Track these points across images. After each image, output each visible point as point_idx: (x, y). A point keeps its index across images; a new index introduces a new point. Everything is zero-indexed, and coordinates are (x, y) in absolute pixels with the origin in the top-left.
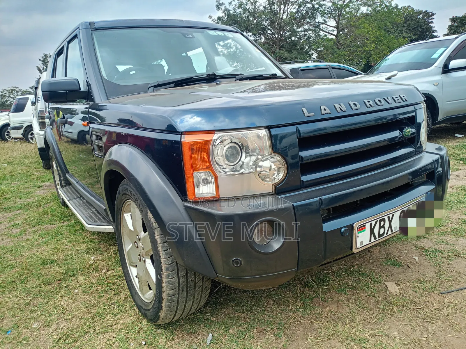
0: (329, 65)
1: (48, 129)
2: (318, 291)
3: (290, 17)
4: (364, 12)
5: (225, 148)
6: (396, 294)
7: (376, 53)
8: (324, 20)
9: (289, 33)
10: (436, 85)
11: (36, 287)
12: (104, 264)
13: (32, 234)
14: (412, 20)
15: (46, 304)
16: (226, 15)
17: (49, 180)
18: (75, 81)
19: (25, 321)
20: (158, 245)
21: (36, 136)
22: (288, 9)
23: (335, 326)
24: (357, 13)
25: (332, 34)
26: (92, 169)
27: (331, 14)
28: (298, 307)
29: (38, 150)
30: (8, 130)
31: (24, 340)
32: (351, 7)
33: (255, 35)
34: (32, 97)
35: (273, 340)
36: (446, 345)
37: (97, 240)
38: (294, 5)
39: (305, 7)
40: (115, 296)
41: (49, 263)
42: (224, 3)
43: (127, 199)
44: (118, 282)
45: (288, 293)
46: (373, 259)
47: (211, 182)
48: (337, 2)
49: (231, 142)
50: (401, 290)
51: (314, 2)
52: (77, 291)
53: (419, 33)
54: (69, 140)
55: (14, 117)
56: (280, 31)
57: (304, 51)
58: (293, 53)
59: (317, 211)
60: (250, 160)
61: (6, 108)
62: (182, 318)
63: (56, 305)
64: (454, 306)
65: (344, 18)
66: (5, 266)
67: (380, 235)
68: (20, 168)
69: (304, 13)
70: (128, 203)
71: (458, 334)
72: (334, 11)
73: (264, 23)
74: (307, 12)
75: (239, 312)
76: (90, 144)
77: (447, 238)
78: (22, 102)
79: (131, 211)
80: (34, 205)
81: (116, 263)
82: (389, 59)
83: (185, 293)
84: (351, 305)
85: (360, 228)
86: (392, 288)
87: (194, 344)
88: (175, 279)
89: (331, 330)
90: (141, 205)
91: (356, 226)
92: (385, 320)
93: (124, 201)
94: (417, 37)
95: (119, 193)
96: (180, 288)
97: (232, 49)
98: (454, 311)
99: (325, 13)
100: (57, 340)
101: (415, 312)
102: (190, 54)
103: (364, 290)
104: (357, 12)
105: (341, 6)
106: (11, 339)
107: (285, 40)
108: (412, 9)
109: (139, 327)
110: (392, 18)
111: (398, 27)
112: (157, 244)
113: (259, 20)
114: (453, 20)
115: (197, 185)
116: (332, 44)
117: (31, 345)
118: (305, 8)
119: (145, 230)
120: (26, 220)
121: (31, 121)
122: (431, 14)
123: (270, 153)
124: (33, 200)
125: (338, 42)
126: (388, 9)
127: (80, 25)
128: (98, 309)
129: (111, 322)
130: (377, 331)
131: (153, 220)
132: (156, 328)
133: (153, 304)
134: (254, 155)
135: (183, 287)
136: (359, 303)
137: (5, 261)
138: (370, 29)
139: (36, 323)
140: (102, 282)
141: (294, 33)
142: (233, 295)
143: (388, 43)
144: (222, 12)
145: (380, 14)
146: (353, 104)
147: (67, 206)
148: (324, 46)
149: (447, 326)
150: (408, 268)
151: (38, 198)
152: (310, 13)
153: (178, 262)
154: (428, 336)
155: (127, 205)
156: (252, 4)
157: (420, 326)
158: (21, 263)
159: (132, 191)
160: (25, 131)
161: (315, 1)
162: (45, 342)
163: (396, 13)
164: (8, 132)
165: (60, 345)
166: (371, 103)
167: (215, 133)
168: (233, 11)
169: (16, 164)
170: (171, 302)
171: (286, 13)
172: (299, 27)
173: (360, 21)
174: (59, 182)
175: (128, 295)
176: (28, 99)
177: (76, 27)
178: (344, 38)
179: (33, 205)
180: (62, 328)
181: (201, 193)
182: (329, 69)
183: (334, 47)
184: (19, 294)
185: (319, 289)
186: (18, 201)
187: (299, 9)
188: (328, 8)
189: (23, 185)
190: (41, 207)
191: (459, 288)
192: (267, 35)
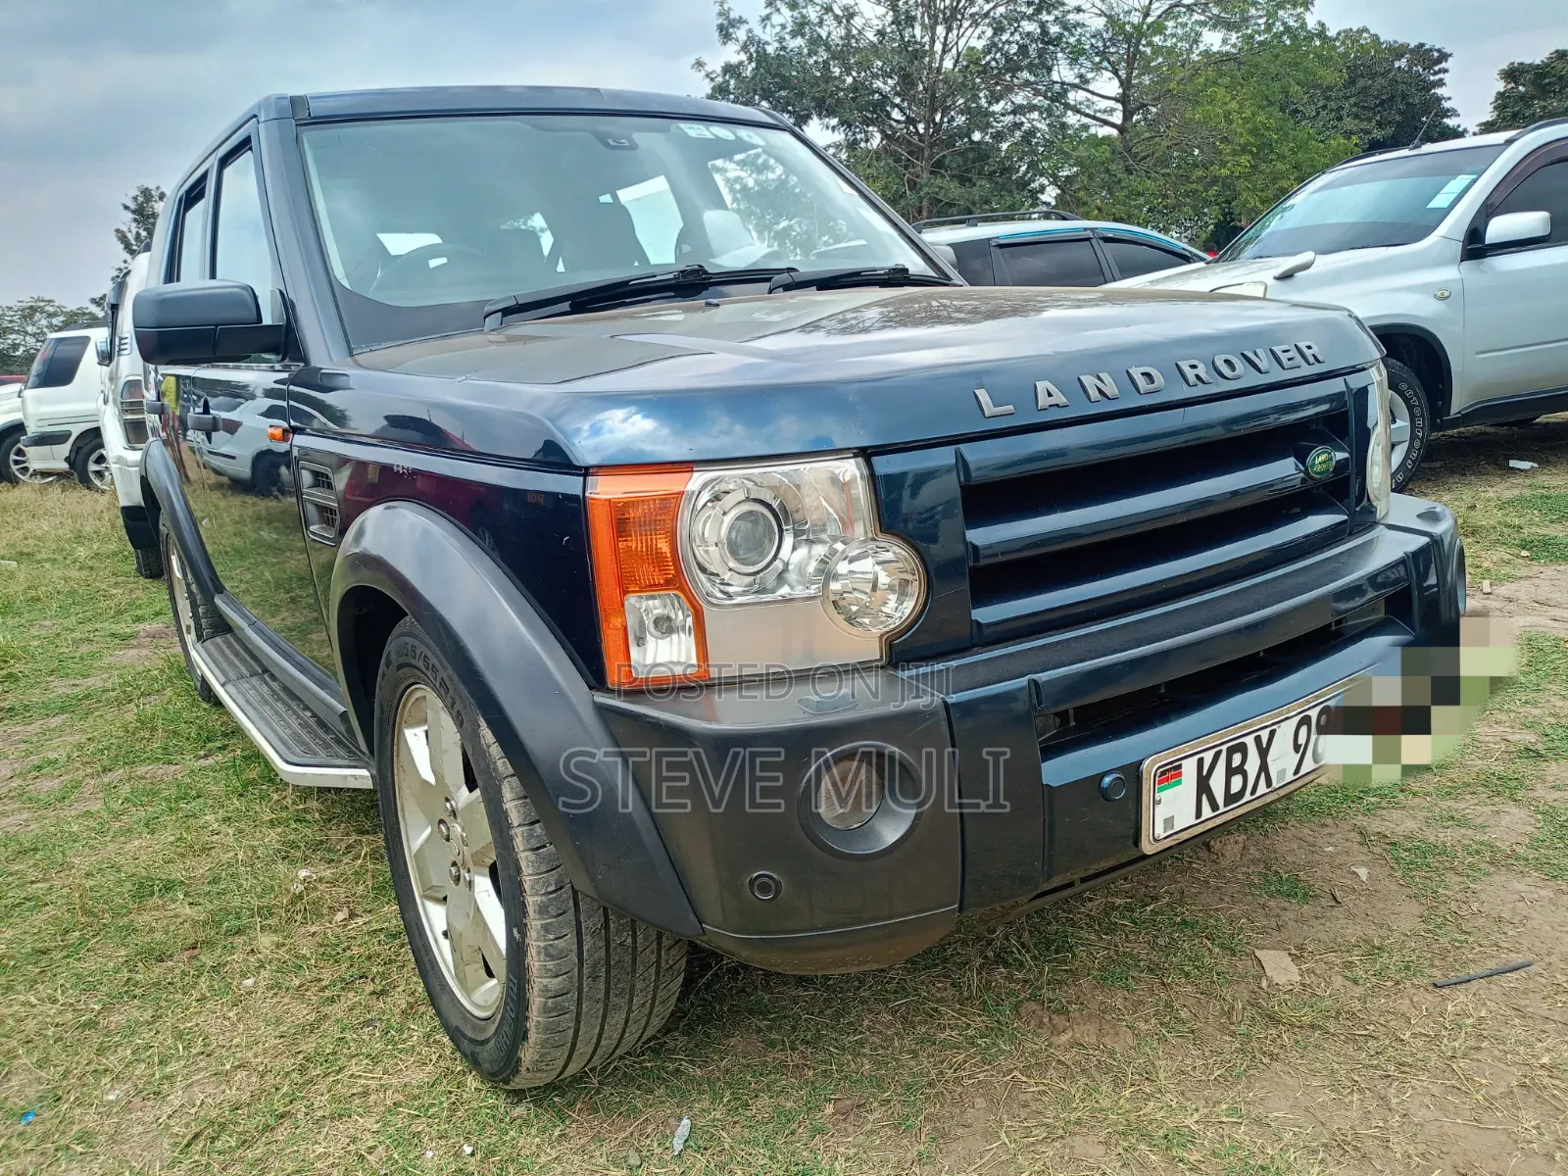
0: (1092, 230)
1: (155, 446)
2: (1037, 980)
3: (968, 66)
4: (1215, 49)
5: (728, 519)
6: (1291, 987)
7: (1254, 186)
8: (1081, 76)
9: (963, 118)
10: (1443, 298)
11: (117, 971)
12: (341, 892)
13: (101, 795)
14: (1373, 76)
15: (149, 1024)
16: (750, 59)
17: (157, 614)
18: (244, 292)
19: (80, 1079)
20: (512, 832)
21: (114, 467)
22: (958, 38)
23: (1088, 1092)
24: (1190, 51)
25: (1106, 123)
26: (301, 579)
27: (1103, 54)
28: (970, 1032)
29: (120, 514)
30: (20, 445)
31: (80, 1140)
32: (1168, 33)
33: (849, 126)
34: (99, 336)
35: (889, 1138)
36: (1444, 1150)
37: (317, 815)
38: (978, 25)
39: (1016, 30)
40: (374, 997)
41: (160, 890)
42: (744, 17)
43: (412, 680)
44: (387, 952)
45: (940, 985)
46: (1219, 875)
47: (683, 627)
48: (1121, 16)
49: (748, 499)
50: (1305, 975)
51: (1045, 17)
52: (249, 982)
53: (1398, 118)
54: (225, 480)
55: (39, 401)
56: (934, 111)
57: (1014, 177)
58: (975, 185)
59: (1024, 720)
60: (810, 557)
61: (11, 368)
62: (594, 1069)
63: (182, 1027)
64: (1474, 1027)
65: (1146, 69)
66: (12, 900)
67: (1230, 798)
68: (59, 573)
69: (1012, 52)
70: (418, 694)
71: (1485, 1117)
72: (1114, 45)
73: (878, 84)
74: (1023, 50)
75: (779, 1047)
76: (290, 494)
77: (1465, 806)
78: (66, 351)
79: (425, 721)
80: (107, 700)
81: (380, 889)
82: (1292, 206)
83: (602, 986)
84: (1142, 1026)
85: (1163, 773)
86: (1280, 968)
87: (632, 1153)
88: (568, 942)
89: (1074, 1105)
90: (458, 701)
91: (1150, 767)
92: (1252, 1072)
93: (402, 687)
94: (1390, 131)
95: (388, 663)
96: (586, 970)
97: (773, 171)
98: (1472, 1043)
99: (1083, 52)
100: (185, 1142)
101: (1350, 1046)
102: (625, 195)
103: (1187, 975)
104: (1191, 47)
105: (1137, 28)
106: (34, 1138)
107: (949, 143)
108: (1376, 38)
109: (453, 1099)
110: (1306, 70)
111: (1327, 98)
112: (510, 826)
113: (863, 74)
114: (1512, 74)
115: (636, 636)
116: (1108, 155)
117: (102, 1158)
118: (1017, 34)
119: (471, 784)
120: (80, 747)
121: (95, 415)
122: (1436, 54)
123: (870, 535)
124: (105, 681)
125: (1127, 148)
126: (1294, 38)
127: (259, 106)
128: (320, 1040)
129: (363, 1082)
130: (1225, 1106)
131: (495, 751)
132: (509, 1101)
133: (497, 1023)
134: (822, 542)
135: (594, 966)
136: (1168, 1018)
137: (13, 885)
138: (1234, 105)
139: (116, 1086)
140: (334, 953)
141: (979, 118)
142: (760, 993)
143: (1295, 153)
144: (738, 48)
145: (1267, 55)
146: (1143, 374)
147: (218, 703)
148: (1079, 163)
149: (1450, 1089)
150: (1333, 903)
151: (120, 676)
152: (1033, 53)
153: (576, 888)
154: (1386, 1121)
155: (413, 699)
156: (840, 23)
157: (1361, 1091)
158: (65, 891)
159: (430, 655)
160: (77, 449)
161: (1049, 13)
162: (148, 1147)
163: (1319, 51)
164: (20, 452)
165: (197, 1157)
166: (1201, 371)
167: (692, 471)
168: (776, 45)
169: (46, 560)
170: (554, 1014)
171: (954, 51)
172: (995, 98)
173: (1202, 80)
174: (192, 623)
175: (417, 994)
176: (86, 340)
177: (246, 113)
178: (1147, 135)
179: (103, 698)
180: (203, 1103)
181: (649, 661)
182: (1094, 241)
183: (1113, 167)
184: (59, 991)
185: (1041, 973)
186: (53, 684)
187: (996, 39)
188: (1094, 37)
189: (72, 631)
190: (132, 705)
191: (1494, 967)
192: (891, 126)
